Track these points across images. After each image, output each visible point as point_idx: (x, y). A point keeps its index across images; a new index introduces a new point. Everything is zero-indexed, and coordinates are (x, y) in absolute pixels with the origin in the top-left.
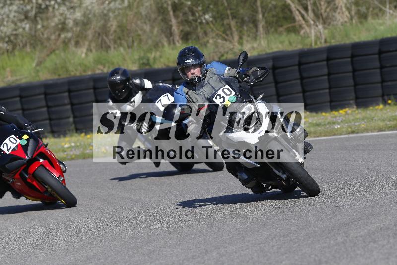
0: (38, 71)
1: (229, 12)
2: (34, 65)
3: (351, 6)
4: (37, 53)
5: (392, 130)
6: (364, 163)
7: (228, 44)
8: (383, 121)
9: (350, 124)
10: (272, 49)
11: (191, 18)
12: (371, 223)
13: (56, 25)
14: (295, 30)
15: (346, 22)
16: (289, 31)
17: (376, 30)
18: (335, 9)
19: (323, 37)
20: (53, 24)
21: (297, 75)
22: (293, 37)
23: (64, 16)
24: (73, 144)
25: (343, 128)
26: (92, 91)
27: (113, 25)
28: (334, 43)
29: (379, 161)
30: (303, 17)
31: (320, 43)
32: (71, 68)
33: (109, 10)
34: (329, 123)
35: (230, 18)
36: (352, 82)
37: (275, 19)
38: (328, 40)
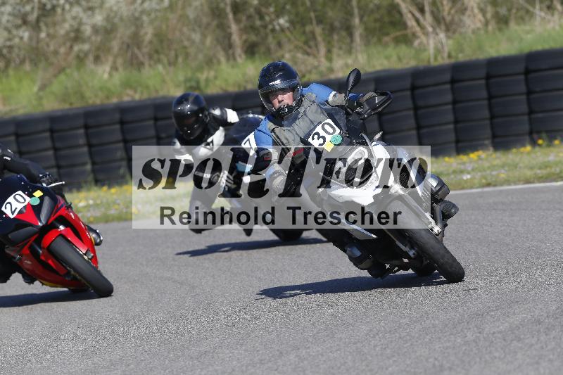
0: (40, 98)
1: (312, 15)
2: (35, 89)
3: (486, 6)
4: (40, 73)
5: (544, 182)
6: (504, 230)
7: (311, 60)
8: (531, 168)
9: (484, 173)
10: (374, 66)
11: (258, 23)
12: (514, 313)
13: (67, 33)
14: (406, 40)
15: (478, 29)
16: (397, 41)
17: (521, 40)
18: (463, 10)
19: (446, 50)
20: (62, 32)
21: (410, 104)
22: (403, 49)
23: (78, 20)
24: (91, 202)
25: (475, 178)
26: (118, 127)
27: (148, 33)
28: (462, 58)
29: (525, 226)
30: (417, 21)
31: (443, 58)
32: (88, 94)
33: (143, 12)
34: (454, 172)
35: (314, 22)
36: (486, 113)
37: (378, 25)
38: (453, 54)
